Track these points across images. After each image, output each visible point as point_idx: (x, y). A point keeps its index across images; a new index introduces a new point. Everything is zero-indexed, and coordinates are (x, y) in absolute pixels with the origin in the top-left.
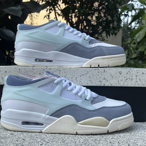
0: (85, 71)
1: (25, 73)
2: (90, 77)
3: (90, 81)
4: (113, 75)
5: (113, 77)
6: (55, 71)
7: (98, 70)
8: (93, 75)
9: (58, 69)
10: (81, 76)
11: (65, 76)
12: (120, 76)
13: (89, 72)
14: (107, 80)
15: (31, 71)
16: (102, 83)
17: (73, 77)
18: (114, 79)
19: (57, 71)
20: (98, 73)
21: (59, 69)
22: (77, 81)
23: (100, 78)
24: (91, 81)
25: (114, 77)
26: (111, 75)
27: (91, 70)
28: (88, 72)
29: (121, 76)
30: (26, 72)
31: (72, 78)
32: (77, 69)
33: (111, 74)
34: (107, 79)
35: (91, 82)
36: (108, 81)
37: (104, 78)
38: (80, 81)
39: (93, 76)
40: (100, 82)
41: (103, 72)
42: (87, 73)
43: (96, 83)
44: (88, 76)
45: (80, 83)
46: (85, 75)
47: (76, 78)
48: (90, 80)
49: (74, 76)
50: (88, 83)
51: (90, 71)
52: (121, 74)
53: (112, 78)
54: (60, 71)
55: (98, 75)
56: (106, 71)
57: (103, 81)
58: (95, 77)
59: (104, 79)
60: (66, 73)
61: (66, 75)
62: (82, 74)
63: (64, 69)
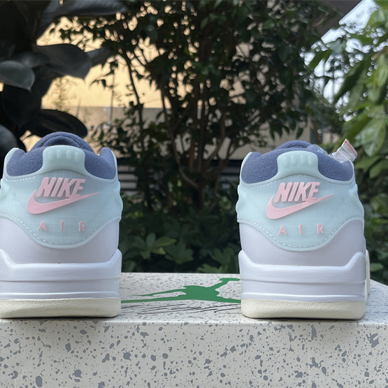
0: (239, 333)
1: (12, 344)
2: (258, 357)
3: (260, 372)
4: (348, 350)
5: (346, 357)
6: (126, 337)
7: (291, 331)
8: (271, 349)
9: (138, 329)
10: (225, 354)
11: (165, 356)
12: (371, 354)
13: (256, 338)
14: (324, 370)
15: (33, 338)
16: (304, 382)
17: (195, 359)
18: (350, 363)
19: (133, 334)
20: (291, 340)
21: (142, 329)
22: (210, 374)
23: (298, 360)
24: (263, 374)
25: (351, 358)
26: (340, 350)
27: (262, 332)
28: (252, 338)
29: (374, 352)
30: (16, 341)
31: (193, 361)
32: (210, 326)
33: (339, 346)
34: (323, 365)
35: (266, 378)
36: (329, 371)
37: (313, 359)
38: (223, 375)
39: (271, 352)
40: (299, 375)
41: (310, 338)
42: (247, 341)
43: (281, 379)
44: (252, 352)
45: (221, 381)
46: (240, 350)
47: (208, 361)
48: (259, 368)
49: (198, 354)
50: (251, 383)
51: (259, 334)
52: (375, 343)
53: (344, 360)
54: (144, 334)
55: (291, 350)
56: (318, 335)
57: (309, 372)
58: (280, 359)
59: (311, 366)
60: (169, 345)
61: (168, 352)
62: (229, 348)
63: (161, 329)
